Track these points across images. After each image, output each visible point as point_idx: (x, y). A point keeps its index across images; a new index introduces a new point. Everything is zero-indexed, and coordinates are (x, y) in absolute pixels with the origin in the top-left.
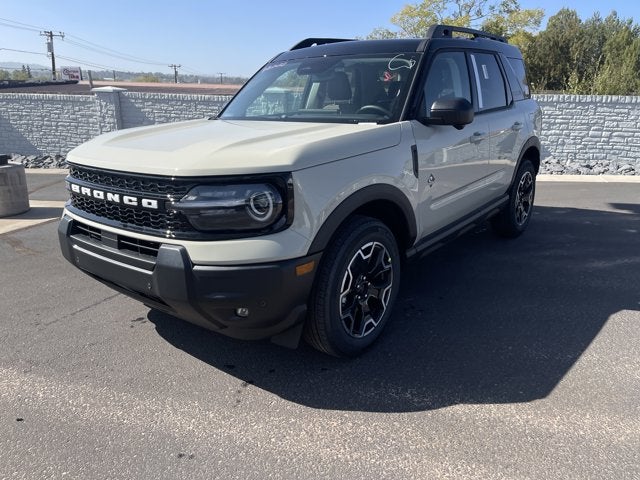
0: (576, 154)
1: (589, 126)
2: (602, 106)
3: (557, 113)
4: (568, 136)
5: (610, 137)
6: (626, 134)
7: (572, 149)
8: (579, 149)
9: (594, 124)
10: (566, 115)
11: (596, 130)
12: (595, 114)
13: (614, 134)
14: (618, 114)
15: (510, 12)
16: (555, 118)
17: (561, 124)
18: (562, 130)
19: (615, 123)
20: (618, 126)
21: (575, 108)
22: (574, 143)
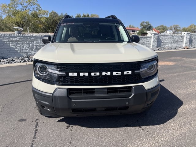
0: (27, 53)
1: (29, 44)
2: (32, 38)
3: (18, 40)
4: (23, 47)
5: (37, 47)
6: (41, 46)
7: (26, 51)
8: (28, 51)
9: (31, 43)
10: (21, 40)
11: (32, 45)
12: (30, 40)
13: (38, 46)
14: (37, 40)
15: (39, 10)
16: (18, 42)
17: (20, 43)
18: (21, 45)
19: (37, 43)
20: (38, 44)
21: (23, 38)
22: (26, 49)
